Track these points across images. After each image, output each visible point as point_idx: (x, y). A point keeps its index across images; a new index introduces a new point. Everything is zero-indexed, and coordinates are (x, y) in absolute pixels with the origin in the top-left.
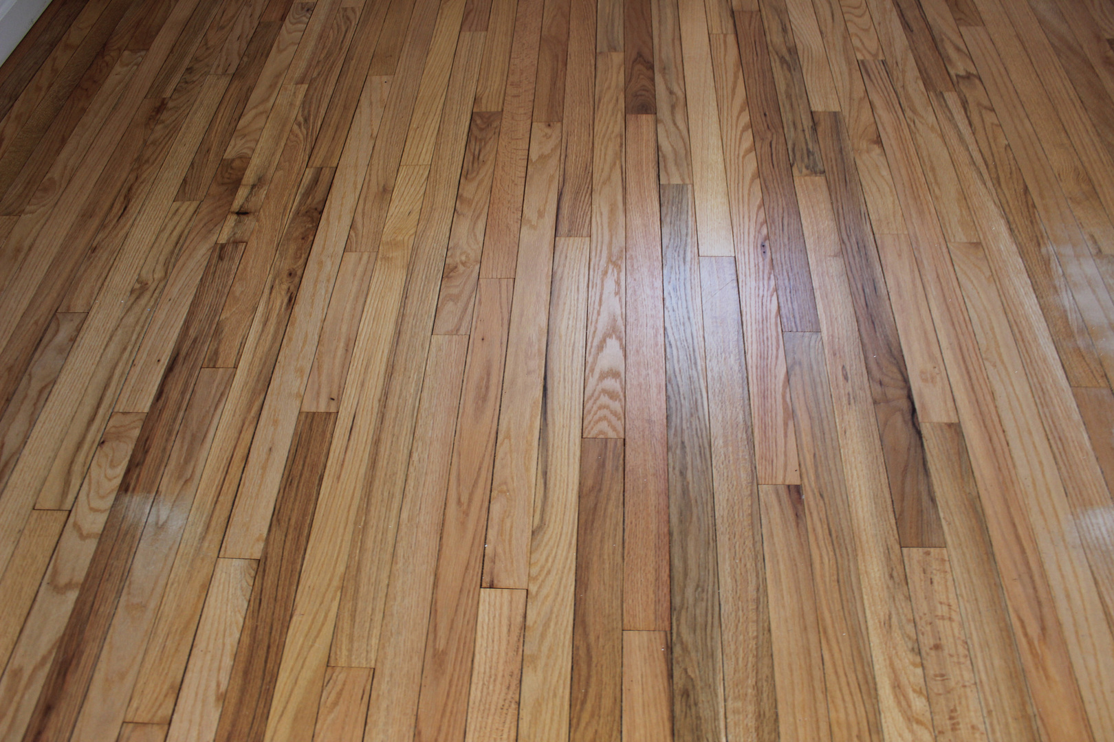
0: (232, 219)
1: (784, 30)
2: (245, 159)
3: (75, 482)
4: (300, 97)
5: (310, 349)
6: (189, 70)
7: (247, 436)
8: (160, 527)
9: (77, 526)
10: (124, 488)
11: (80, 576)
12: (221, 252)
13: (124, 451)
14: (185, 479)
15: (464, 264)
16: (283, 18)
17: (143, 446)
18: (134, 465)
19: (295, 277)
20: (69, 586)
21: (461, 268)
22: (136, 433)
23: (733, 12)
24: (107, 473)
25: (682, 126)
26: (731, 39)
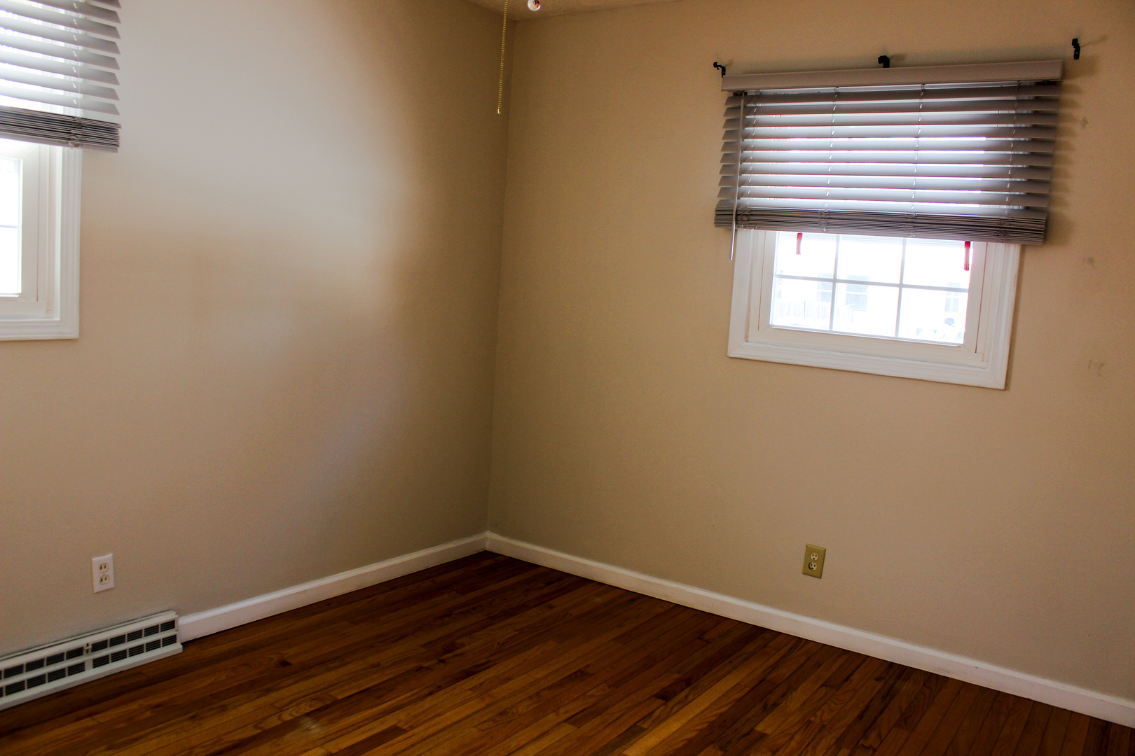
0: (436, 661)
1: (783, 696)
2: (463, 645)
3: (294, 704)
4: (511, 635)
5: (420, 710)
6: (474, 608)
7: (367, 722)
8: (308, 729)
9: (280, 716)
10: (308, 714)
11: (267, 728)
12: (420, 669)
13: (319, 705)
14: (331, 722)
15: (513, 713)
16: (535, 606)
17: (326, 707)
18: (318, 710)
19: (440, 688)
20: (260, 728)
21: (510, 714)
22: (329, 702)
23: (763, 680)
24: (306, 708)
25: (675, 709)
26: (747, 689)
